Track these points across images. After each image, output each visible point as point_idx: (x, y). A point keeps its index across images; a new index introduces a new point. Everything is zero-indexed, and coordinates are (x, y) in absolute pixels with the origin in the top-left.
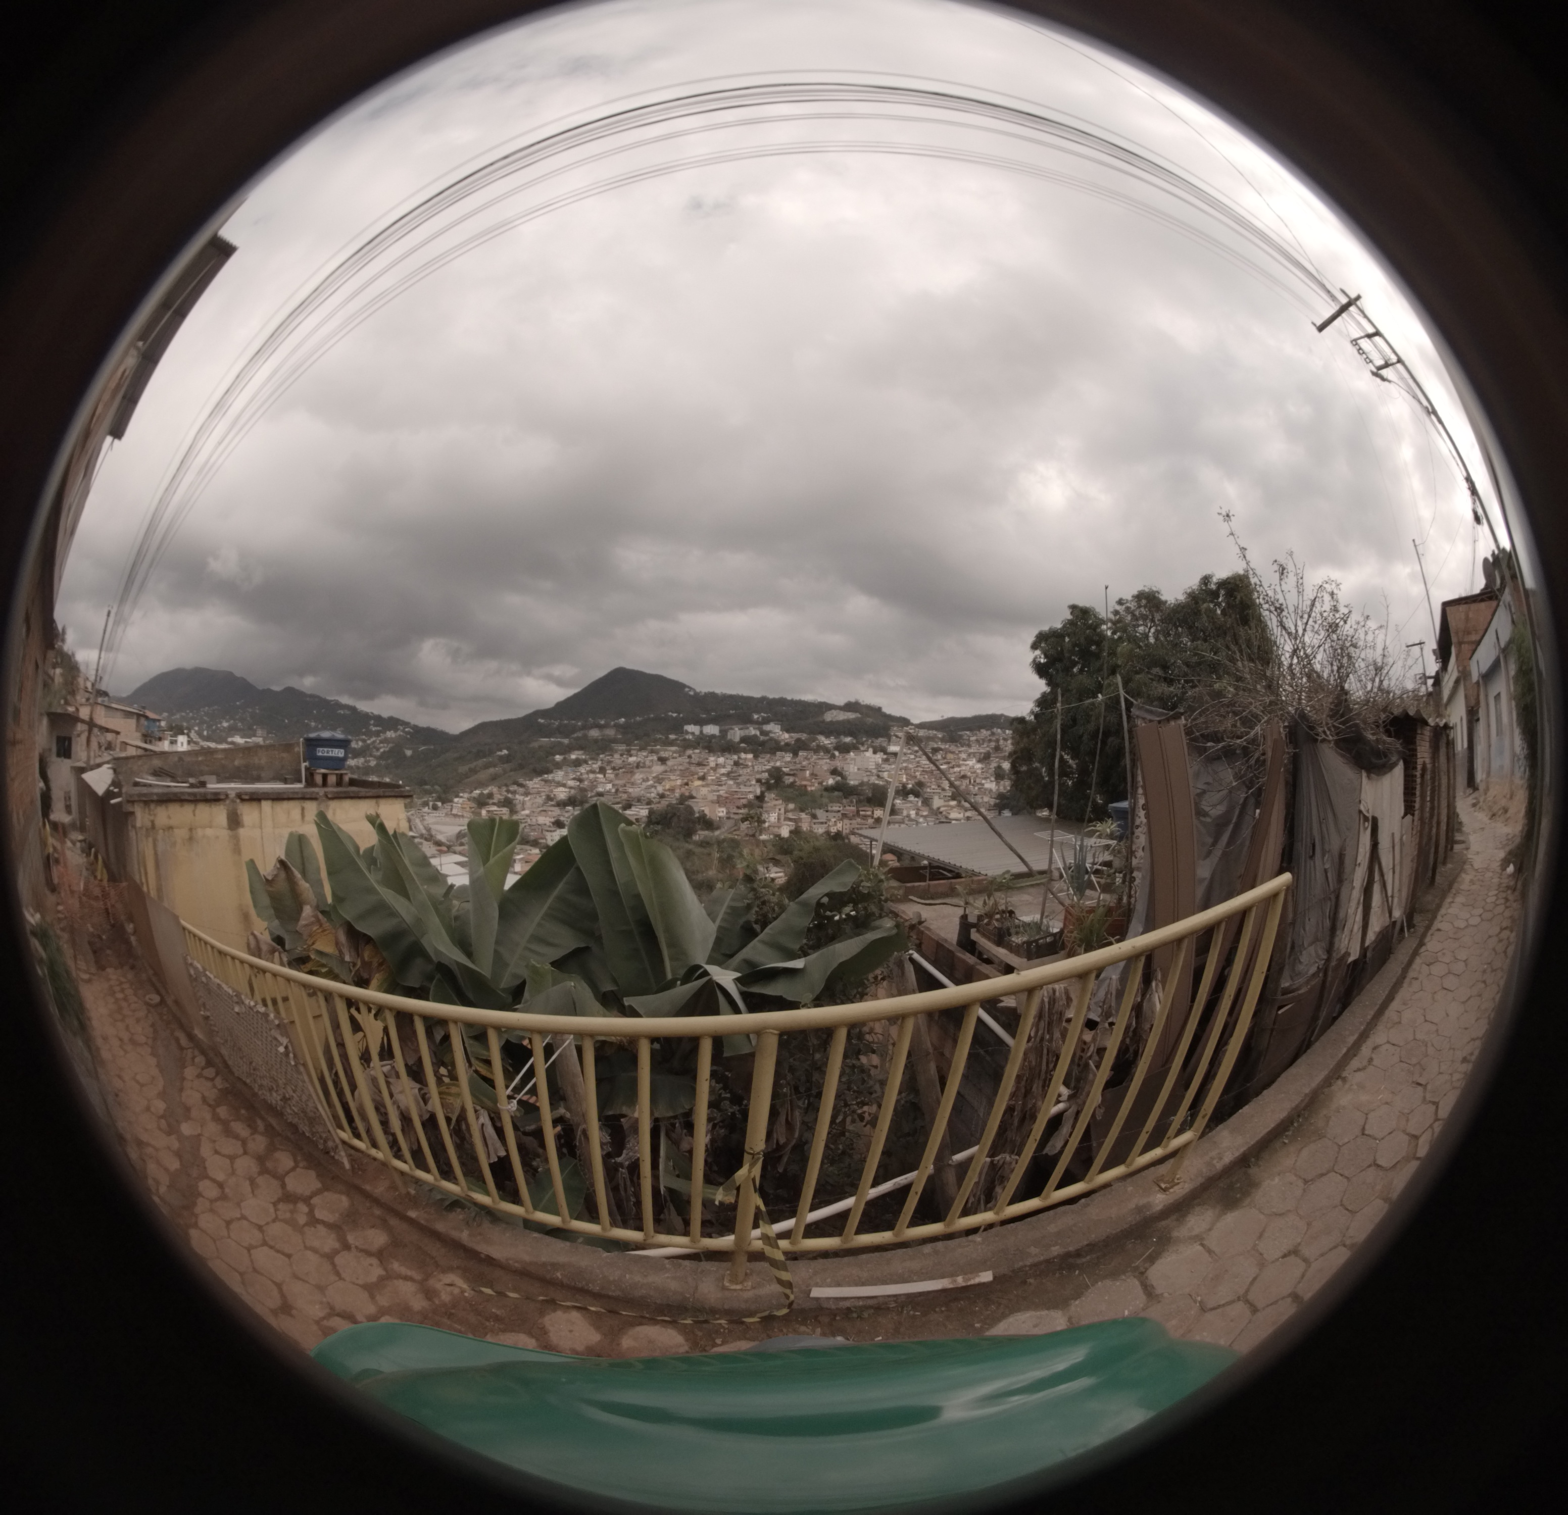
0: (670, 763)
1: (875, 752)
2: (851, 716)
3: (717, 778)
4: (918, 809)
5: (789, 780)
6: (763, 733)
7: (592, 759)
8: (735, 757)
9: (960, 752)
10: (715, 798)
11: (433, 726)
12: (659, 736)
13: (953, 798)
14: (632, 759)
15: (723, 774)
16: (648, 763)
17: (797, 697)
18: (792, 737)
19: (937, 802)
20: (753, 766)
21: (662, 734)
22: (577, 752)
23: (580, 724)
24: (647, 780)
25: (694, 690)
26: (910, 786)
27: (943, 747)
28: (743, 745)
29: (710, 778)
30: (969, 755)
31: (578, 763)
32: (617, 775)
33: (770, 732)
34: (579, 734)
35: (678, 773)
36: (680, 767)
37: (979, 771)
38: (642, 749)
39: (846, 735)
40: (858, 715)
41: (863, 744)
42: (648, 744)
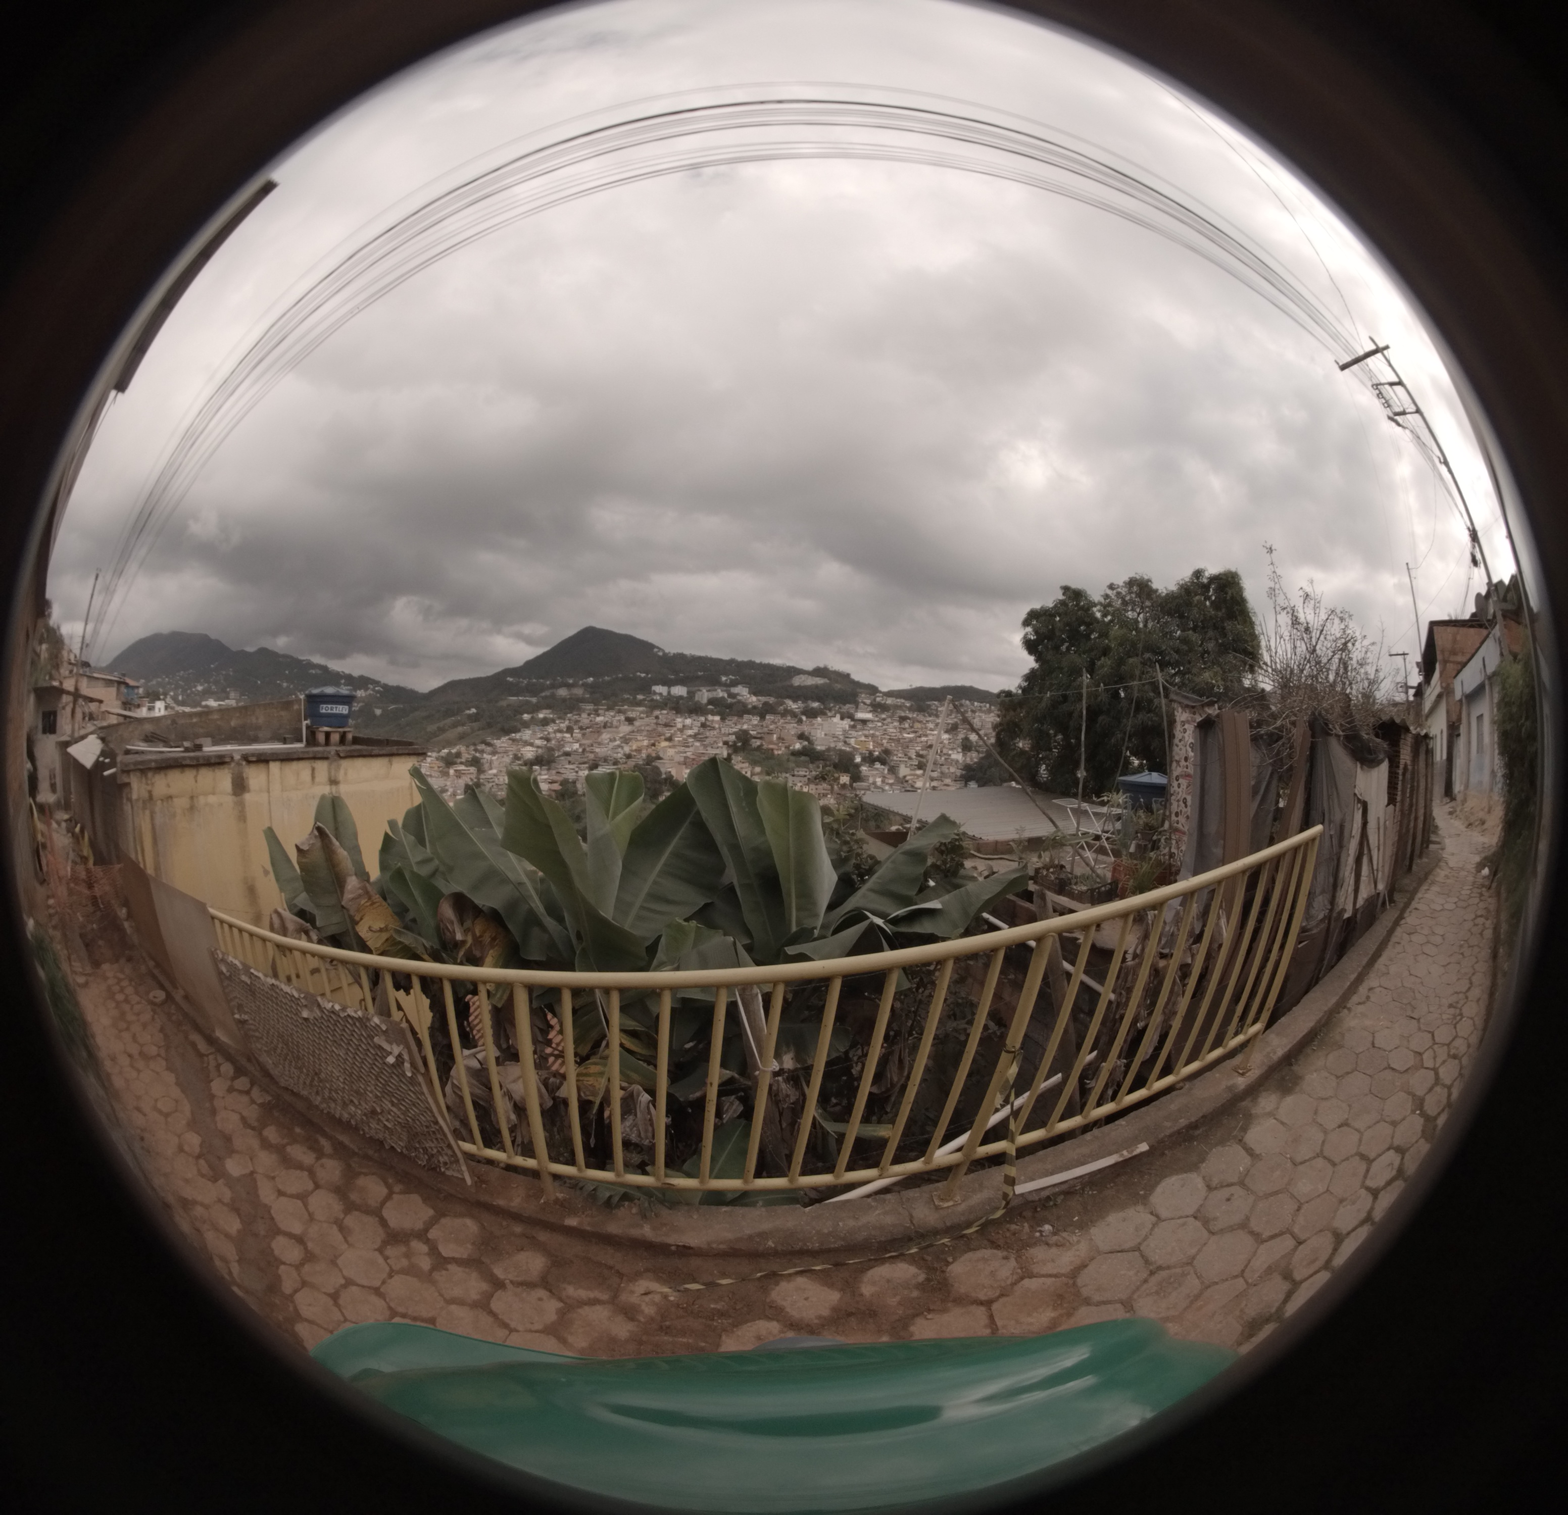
0: (637, 723)
1: (842, 719)
2: (820, 681)
3: (684, 739)
4: (884, 777)
5: (756, 743)
6: (732, 695)
7: (559, 718)
8: (703, 719)
9: (928, 721)
10: (682, 759)
11: (402, 684)
12: (626, 696)
13: (921, 766)
14: (599, 719)
15: (690, 736)
16: (615, 723)
17: (766, 661)
18: (759, 701)
19: (903, 771)
20: (720, 729)
21: (630, 694)
22: (545, 711)
23: (548, 682)
24: (615, 740)
25: (663, 651)
26: (877, 753)
27: (910, 716)
28: (710, 707)
29: (676, 739)
30: (937, 725)
31: (545, 722)
32: (584, 735)
33: (738, 694)
34: (547, 693)
35: (645, 733)
36: (647, 728)
37: (946, 742)
38: (608, 710)
39: (814, 700)
40: (826, 681)
41: (830, 710)
42: (616, 704)
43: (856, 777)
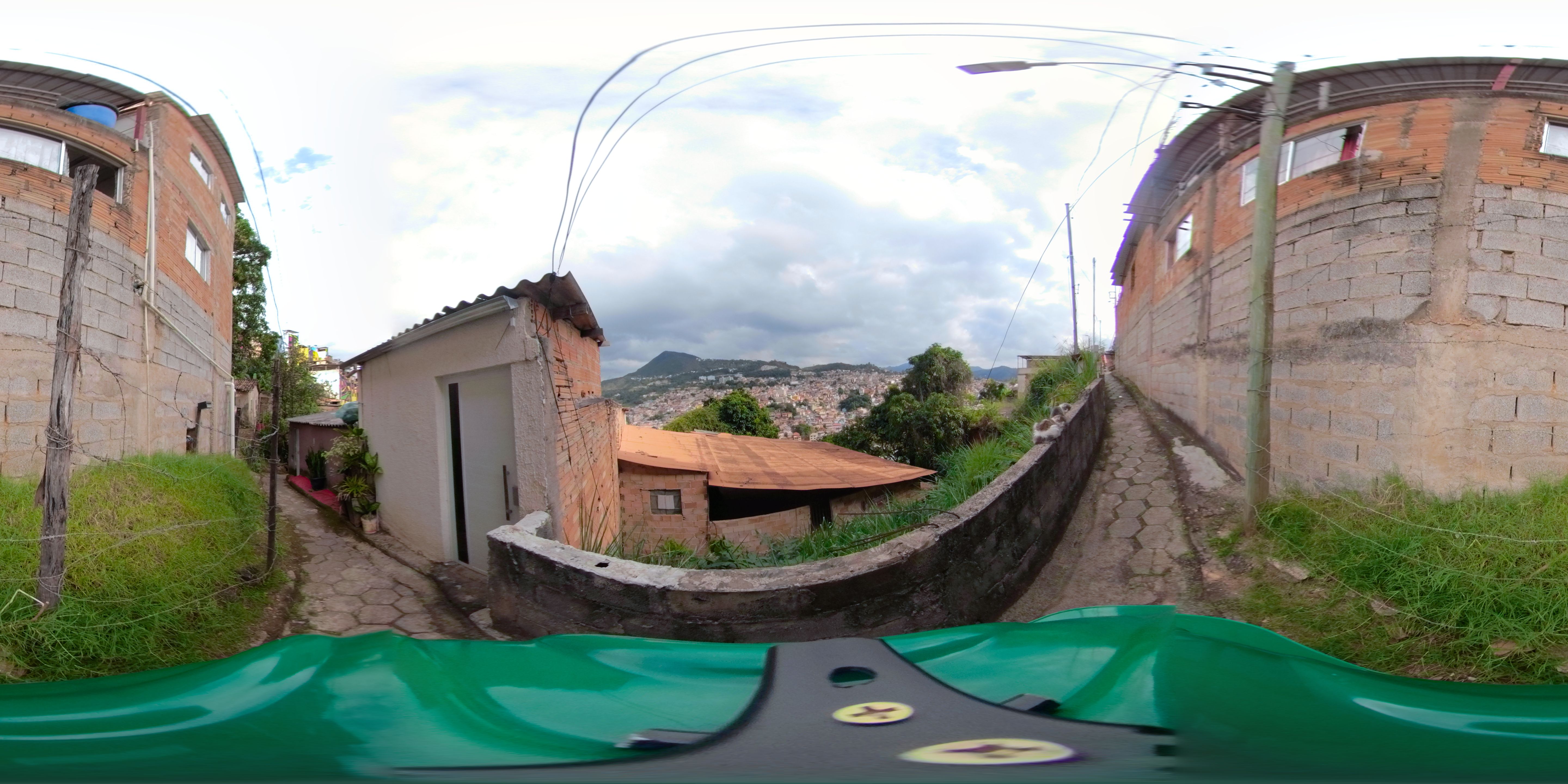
0: (696, 396)
2: (773, 367)
4: (806, 411)
6: (736, 378)
8: (725, 392)
12: (688, 382)
13: (821, 405)
14: (678, 395)
17: (747, 359)
19: (814, 408)
21: (690, 381)
23: (651, 379)
24: (688, 405)
25: (700, 359)
26: (802, 401)
28: (727, 385)
30: (827, 383)
31: (654, 398)
33: (738, 377)
37: (832, 391)
38: (681, 390)
39: (771, 376)
40: (776, 367)
41: (779, 381)
42: (684, 387)
43: (795, 414)
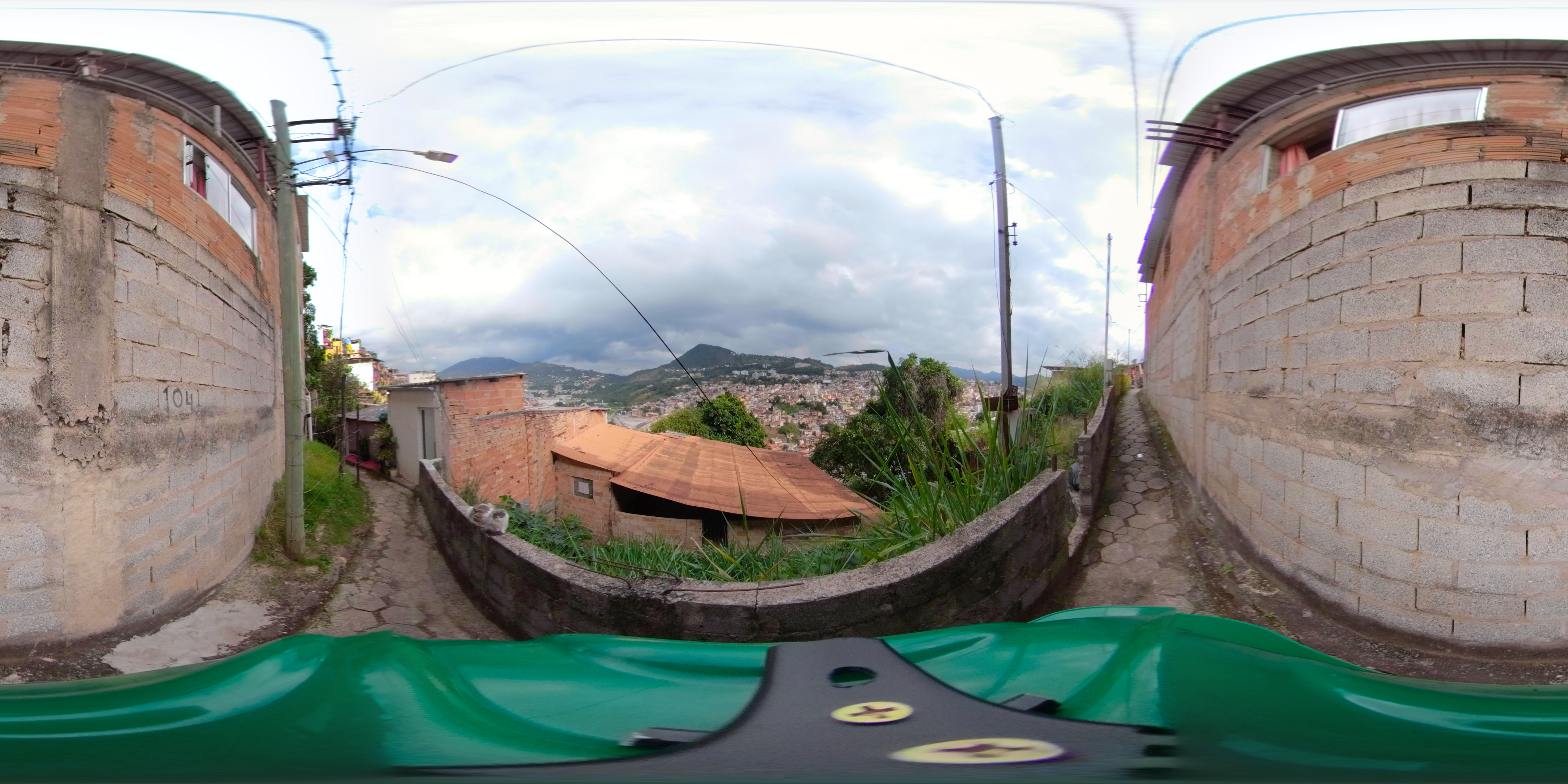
2: (807, 365)
5: (782, 400)
7: (693, 388)
8: (757, 387)
9: (856, 382)
11: (614, 373)
14: (710, 388)
15: (754, 395)
16: (719, 390)
17: (782, 355)
18: (781, 376)
20: (765, 392)
21: (723, 375)
22: (685, 385)
23: (684, 371)
25: (735, 353)
39: (804, 374)
40: (810, 365)
41: (812, 379)
42: (717, 381)
43: (824, 413)
